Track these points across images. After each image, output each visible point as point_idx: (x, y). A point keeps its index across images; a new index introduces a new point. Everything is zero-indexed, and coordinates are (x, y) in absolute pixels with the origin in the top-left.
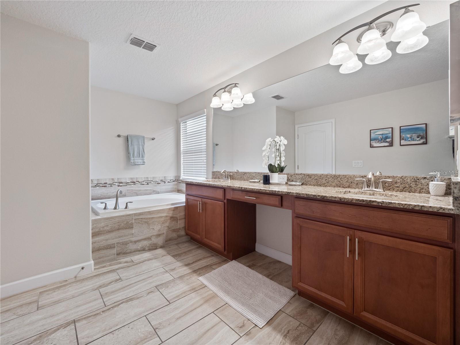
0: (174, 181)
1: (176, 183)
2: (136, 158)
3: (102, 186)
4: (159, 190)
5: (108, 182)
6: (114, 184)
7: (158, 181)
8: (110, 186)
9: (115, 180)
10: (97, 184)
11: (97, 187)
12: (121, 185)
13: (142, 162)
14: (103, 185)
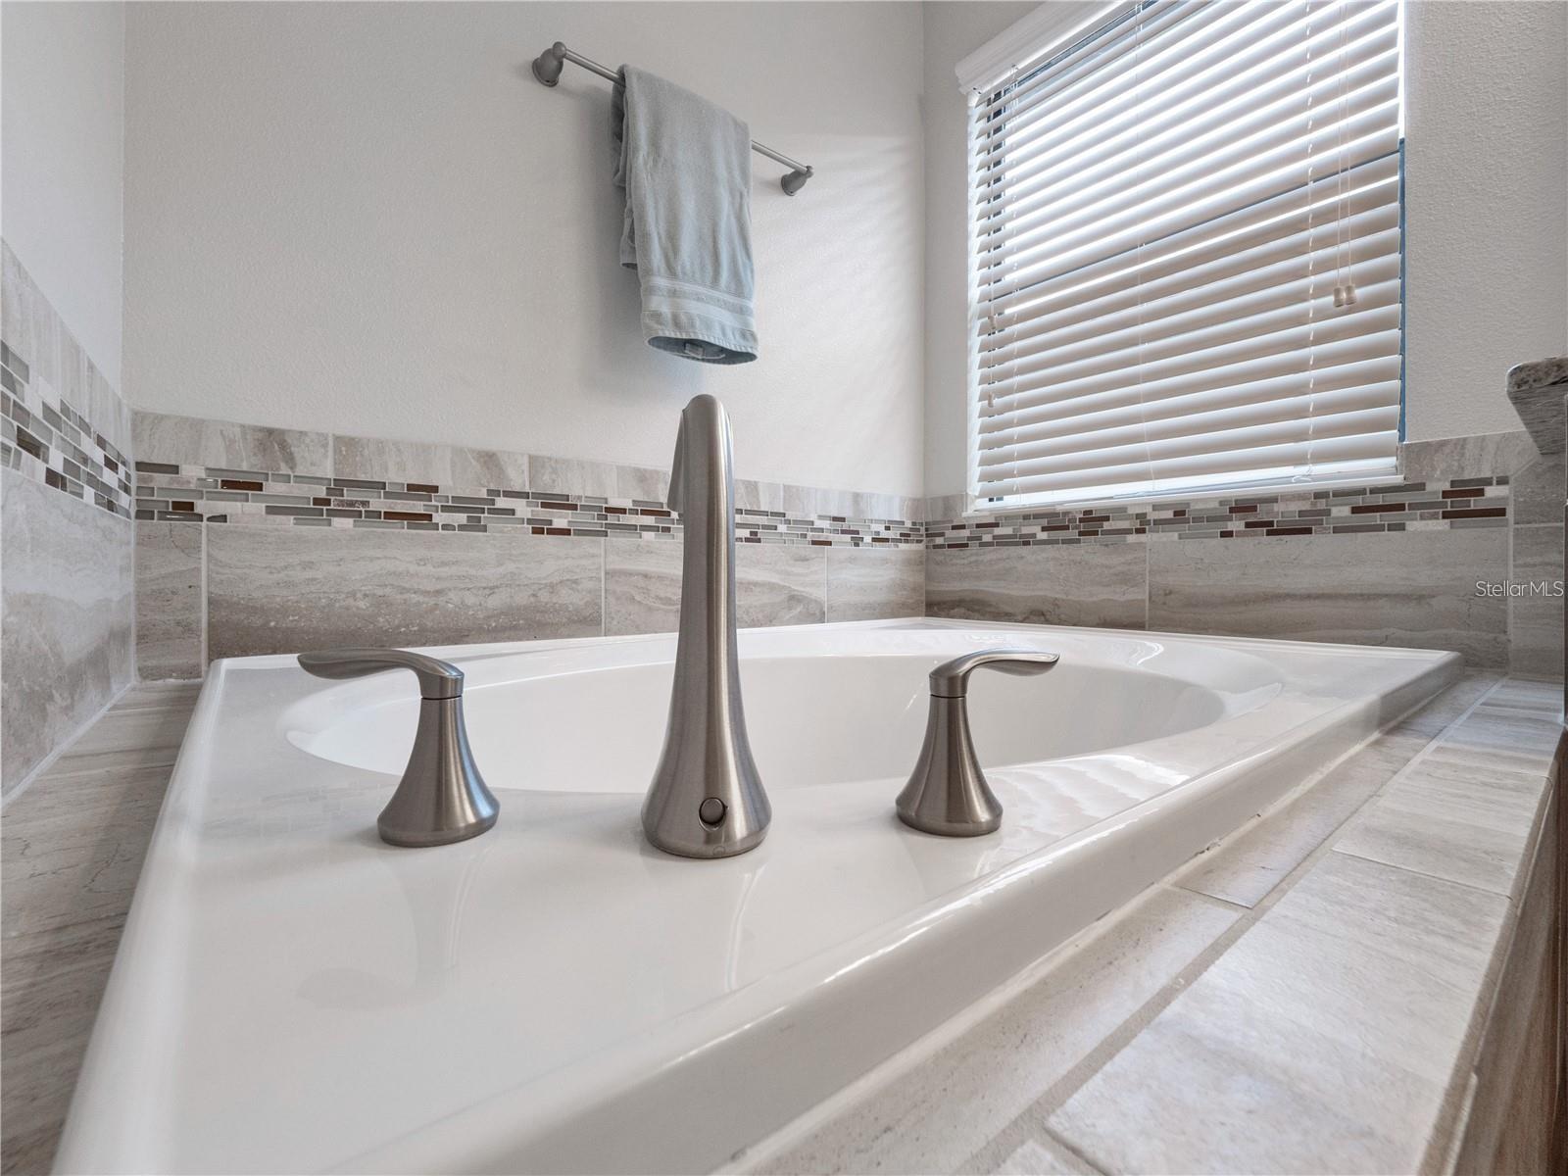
0: (905, 537)
1: (917, 552)
2: (688, 287)
3: (389, 515)
4: (820, 594)
5: (450, 485)
6: (502, 502)
7: (818, 524)
8: (462, 518)
9: (511, 472)
10: (339, 485)
11: (337, 521)
12: (560, 520)
13: (733, 330)
14: (401, 506)
